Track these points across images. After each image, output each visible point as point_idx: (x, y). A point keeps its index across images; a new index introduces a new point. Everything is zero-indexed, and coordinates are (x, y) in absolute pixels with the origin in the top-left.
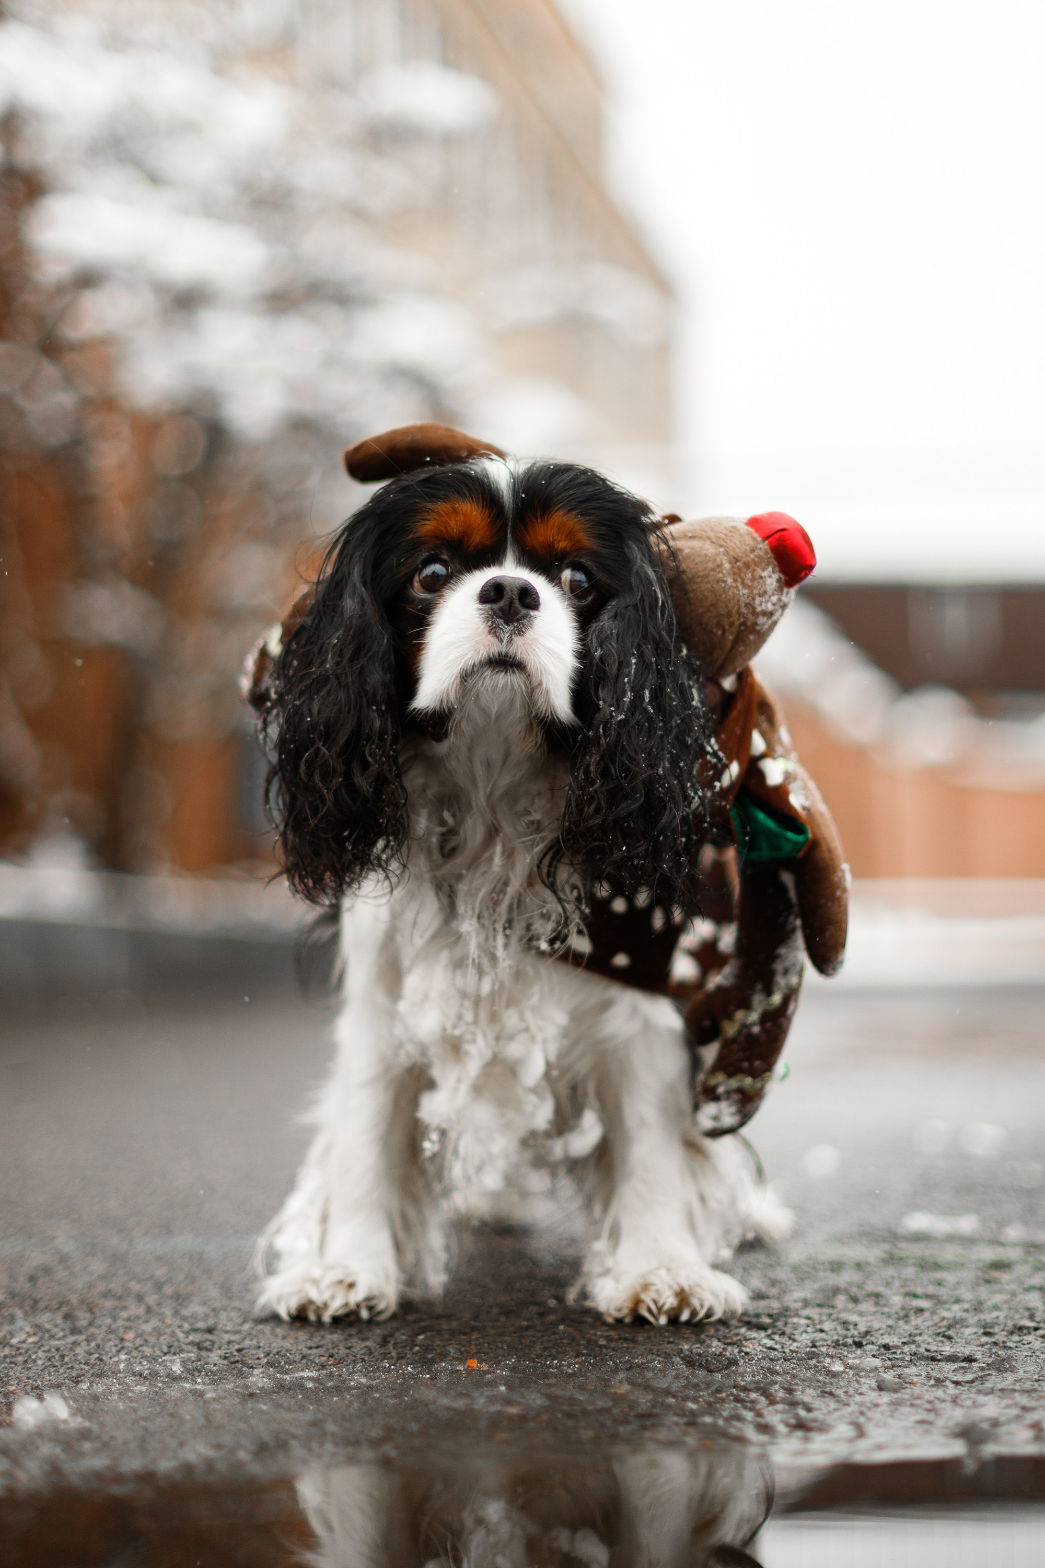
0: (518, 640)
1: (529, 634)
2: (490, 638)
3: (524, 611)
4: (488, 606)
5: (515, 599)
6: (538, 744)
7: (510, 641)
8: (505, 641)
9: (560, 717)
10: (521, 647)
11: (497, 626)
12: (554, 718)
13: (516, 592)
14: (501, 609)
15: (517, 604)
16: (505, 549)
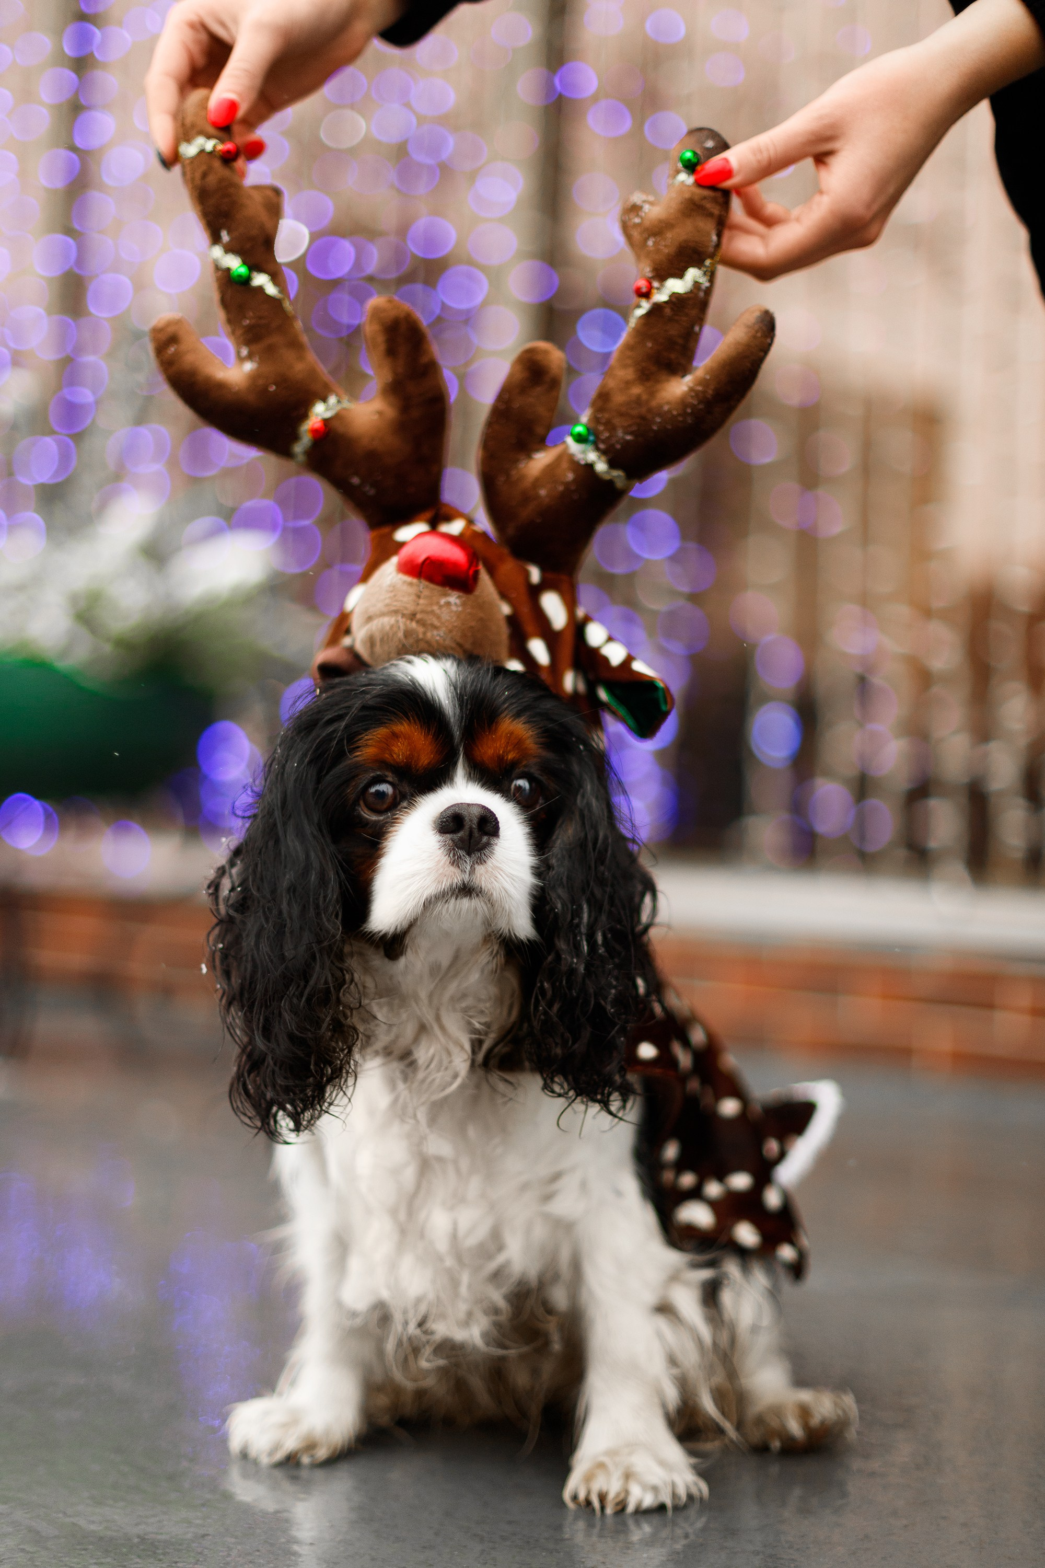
0: (480, 869)
1: (491, 863)
2: (453, 869)
3: (485, 839)
4: (449, 836)
5: (474, 828)
6: (495, 952)
7: (473, 871)
8: (467, 871)
9: (517, 934)
10: (484, 876)
11: (460, 857)
12: (511, 936)
13: (475, 821)
14: (461, 839)
15: (476, 833)
16: (455, 764)
